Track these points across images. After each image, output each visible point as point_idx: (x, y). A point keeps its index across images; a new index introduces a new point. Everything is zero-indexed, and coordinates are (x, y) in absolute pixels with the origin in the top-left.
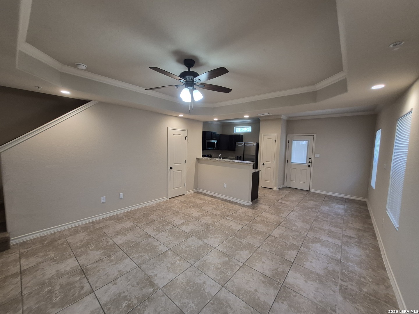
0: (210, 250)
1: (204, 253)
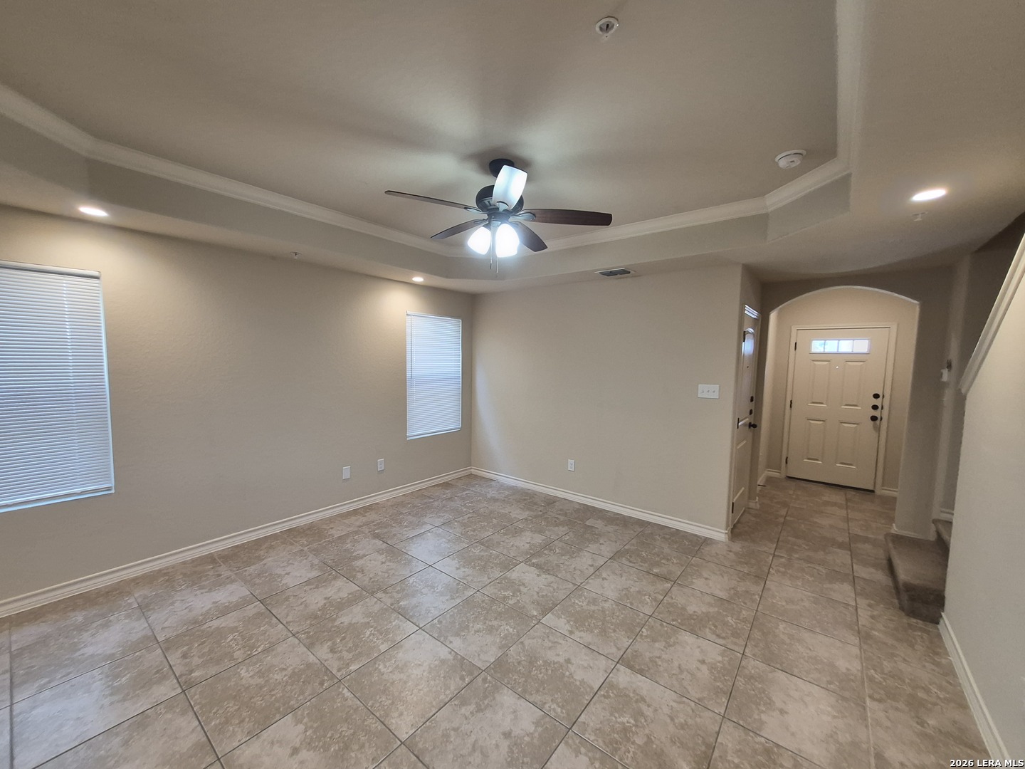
0: (436, 621)
1: (452, 613)
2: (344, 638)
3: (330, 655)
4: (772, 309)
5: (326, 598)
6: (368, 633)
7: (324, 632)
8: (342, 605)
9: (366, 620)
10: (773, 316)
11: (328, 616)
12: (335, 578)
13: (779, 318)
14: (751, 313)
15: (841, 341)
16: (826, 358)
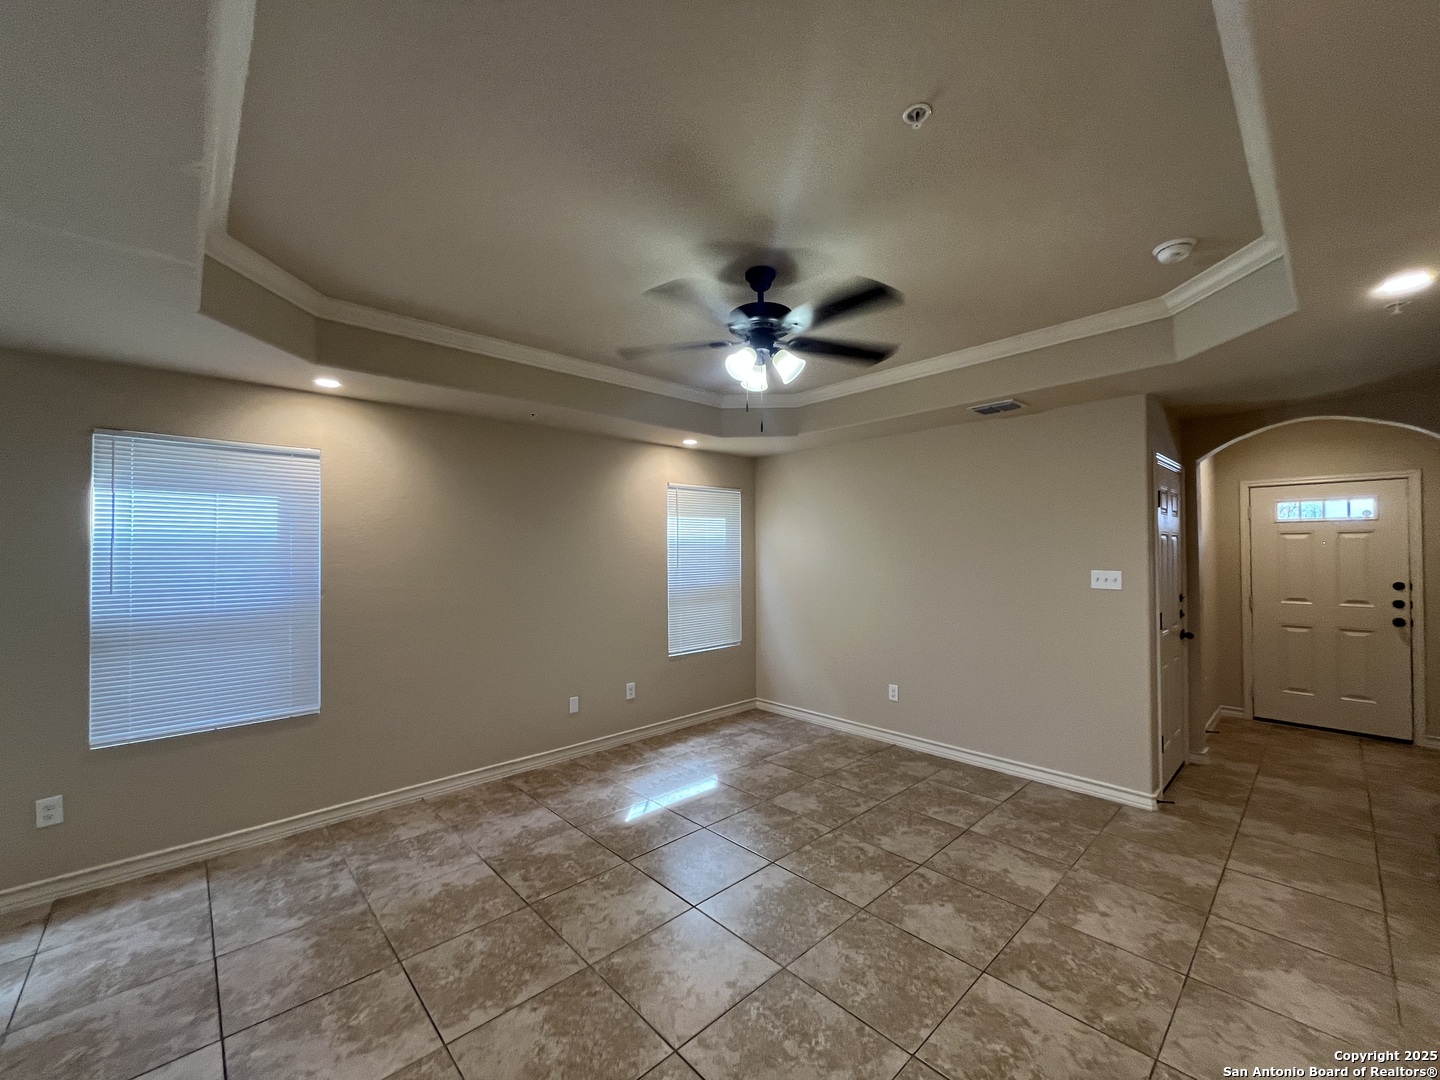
2: (539, 868)
3: (521, 883)
4: (1202, 453)
5: (523, 827)
6: (567, 865)
7: (518, 860)
8: (540, 835)
9: (567, 852)
10: (1204, 467)
11: (524, 844)
12: (536, 807)
13: (1217, 467)
14: (1168, 463)
15: (1327, 503)
16: (1306, 529)
